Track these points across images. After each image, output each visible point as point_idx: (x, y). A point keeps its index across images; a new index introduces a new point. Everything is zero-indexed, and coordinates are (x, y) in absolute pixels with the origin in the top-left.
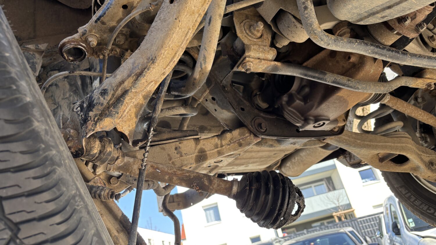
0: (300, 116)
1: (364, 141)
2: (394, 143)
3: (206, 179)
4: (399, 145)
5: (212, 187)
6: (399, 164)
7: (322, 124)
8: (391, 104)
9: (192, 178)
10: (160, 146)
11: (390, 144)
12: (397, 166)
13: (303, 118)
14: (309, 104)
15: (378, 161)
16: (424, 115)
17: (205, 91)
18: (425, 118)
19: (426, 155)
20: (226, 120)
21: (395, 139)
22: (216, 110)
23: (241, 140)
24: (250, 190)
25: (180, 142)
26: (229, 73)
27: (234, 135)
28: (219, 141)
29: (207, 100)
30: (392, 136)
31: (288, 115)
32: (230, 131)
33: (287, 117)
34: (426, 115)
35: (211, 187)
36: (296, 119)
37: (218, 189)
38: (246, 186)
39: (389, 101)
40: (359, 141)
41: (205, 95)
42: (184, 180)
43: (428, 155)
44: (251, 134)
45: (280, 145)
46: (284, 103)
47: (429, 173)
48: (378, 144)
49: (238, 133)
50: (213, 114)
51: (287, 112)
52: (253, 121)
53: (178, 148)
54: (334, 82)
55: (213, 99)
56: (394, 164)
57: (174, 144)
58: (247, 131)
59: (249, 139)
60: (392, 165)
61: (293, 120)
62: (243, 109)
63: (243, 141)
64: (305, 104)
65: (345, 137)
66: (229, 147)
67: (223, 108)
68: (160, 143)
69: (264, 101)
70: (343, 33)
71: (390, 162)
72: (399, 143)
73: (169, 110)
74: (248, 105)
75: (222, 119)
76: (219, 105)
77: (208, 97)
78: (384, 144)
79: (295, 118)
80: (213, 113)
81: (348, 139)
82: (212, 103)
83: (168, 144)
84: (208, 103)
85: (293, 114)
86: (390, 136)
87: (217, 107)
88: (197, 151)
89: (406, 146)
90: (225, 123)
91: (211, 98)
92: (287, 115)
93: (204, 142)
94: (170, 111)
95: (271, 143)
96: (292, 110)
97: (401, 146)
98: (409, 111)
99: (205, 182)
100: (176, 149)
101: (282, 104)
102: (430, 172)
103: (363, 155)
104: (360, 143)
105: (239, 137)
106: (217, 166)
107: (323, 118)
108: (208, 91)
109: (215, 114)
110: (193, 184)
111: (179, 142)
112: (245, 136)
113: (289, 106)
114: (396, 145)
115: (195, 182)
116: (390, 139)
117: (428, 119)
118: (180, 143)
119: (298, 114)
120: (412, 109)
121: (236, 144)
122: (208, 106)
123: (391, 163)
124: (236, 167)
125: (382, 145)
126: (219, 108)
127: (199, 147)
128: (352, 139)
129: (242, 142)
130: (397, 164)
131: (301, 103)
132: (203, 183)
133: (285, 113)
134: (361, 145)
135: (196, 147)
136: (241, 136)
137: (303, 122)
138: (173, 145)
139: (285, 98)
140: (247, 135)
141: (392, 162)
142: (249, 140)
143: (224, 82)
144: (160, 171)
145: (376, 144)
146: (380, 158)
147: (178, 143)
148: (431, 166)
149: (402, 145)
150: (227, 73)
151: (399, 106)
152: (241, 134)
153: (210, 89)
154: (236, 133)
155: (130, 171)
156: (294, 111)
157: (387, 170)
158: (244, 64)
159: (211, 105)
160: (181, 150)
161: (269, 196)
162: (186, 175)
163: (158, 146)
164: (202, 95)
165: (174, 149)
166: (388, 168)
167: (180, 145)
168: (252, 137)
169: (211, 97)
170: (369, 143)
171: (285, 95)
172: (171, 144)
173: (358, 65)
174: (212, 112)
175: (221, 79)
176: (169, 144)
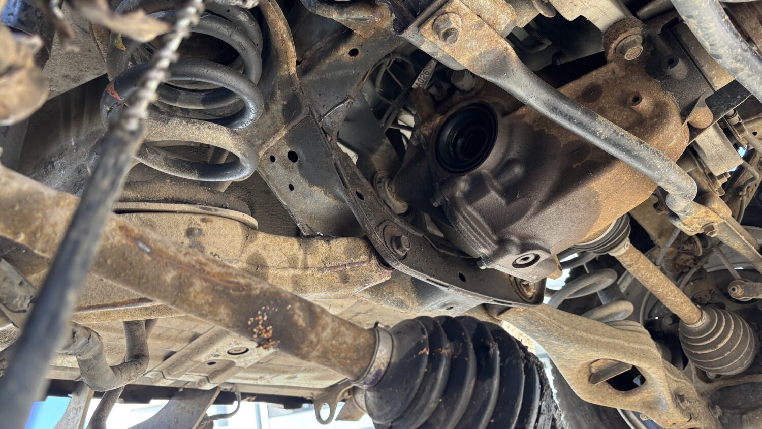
0: (489, 231)
1: (576, 329)
2: (628, 341)
3: (299, 308)
4: (637, 346)
5: (317, 335)
6: (623, 392)
7: (532, 258)
8: (628, 259)
9: (258, 297)
10: (142, 215)
11: (621, 342)
12: (618, 394)
13: (495, 238)
14: (518, 203)
15: (586, 380)
16: (678, 294)
17: (277, 131)
18: (678, 300)
19: (672, 377)
20: (311, 217)
21: (629, 333)
22: (291, 187)
23: (348, 267)
24: (434, 360)
25: (206, 217)
26: (343, 102)
27: (333, 249)
28: (302, 252)
29: (273, 159)
30: (621, 327)
31: (466, 223)
32: (327, 238)
33: (463, 227)
34: (680, 294)
35: (313, 337)
36: (481, 236)
37: (332, 345)
38: (420, 346)
39: (627, 253)
40: (566, 328)
41: (272, 143)
42: (228, 295)
43: (675, 379)
44: (371, 258)
45: (421, 304)
46: (458, 194)
47: (677, 415)
48: (600, 338)
49: (343, 248)
50: (280, 198)
51: (464, 217)
52: (381, 227)
53: (196, 232)
54: (608, 140)
55: (292, 156)
56: (614, 389)
57: (186, 217)
58: (363, 249)
59: (366, 268)
60: (610, 391)
61: (475, 237)
62: (360, 196)
63: (352, 270)
64: (509, 202)
65: (541, 314)
66: (320, 274)
67: (312, 183)
68: (142, 206)
69: (400, 196)
70: (630, 42)
71: (607, 386)
72: (637, 342)
73: (188, 122)
74: (370, 190)
75: (302, 212)
76: (304, 175)
77: (278, 151)
78: (611, 340)
79: (479, 234)
80: (282, 194)
81: (548, 319)
82: (287, 168)
83: (168, 215)
84: (275, 167)
85: (476, 224)
86: (619, 327)
87: (297, 178)
88: (245, 257)
89: (649, 350)
90: (309, 224)
91: (286, 155)
92: (464, 224)
93: (267, 242)
94: (190, 125)
95: (401, 298)
96: (474, 213)
97: (641, 349)
98: (655, 281)
99: (296, 317)
100: (190, 233)
101: (453, 198)
102: (680, 414)
103: (569, 361)
104: (567, 331)
105: (344, 259)
106: (231, 364)
107: (539, 243)
108: (284, 132)
109: (286, 198)
110: (256, 315)
111: (201, 217)
112: (357, 261)
113: (470, 203)
114: (632, 345)
115: (265, 310)
116: (621, 333)
117: (682, 303)
118: (204, 220)
119: (486, 226)
120: (661, 277)
121: (336, 275)
122: (272, 174)
123: (609, 388)
124: (268, 376)
125: (608, 343)
126: (302, 181)
127: (252, 248)
128: (553, 321)
129: (350, 274)
130: (618, 392)
131: (500, 198)
132: (289, 317)
133: (460, 217)
134: (570, 336)
135: (244, 247)
136: (348, 257)
137: (496, 247)
138: (183, 222)
139: (463, 185)
140: (364, 257)
141: (611, 387)
142: (365, 272)
143: (326, 119)
144: (148, 250)
145: (597, 337)
146: (593, 373)
147: (197, 218)
148: (679, 401)
149: (641, 347)
150: (336, 102)
151: (641, 267)
152: (349, 252)
153: (290, 126)
154: (340, 245)
155: (33, 227)
156: (478, 217)
157: (601, 401)
158: (443, 17)
159: (282, 171)
160: (202, 240)
161: (492, 383)
162: (238, 283)
163: (134, 215)
164: (263, 143)
165: (183, 233)
166: (602, 397)
167: (203, 226)
168: (373, 266)
169: (288, 150)
170: (584, 334)
171: (465, 177)
172: (176, 216)
173: (652, 119)
174: (280, 191)
175: (323, 112)
176: (172, 215)
